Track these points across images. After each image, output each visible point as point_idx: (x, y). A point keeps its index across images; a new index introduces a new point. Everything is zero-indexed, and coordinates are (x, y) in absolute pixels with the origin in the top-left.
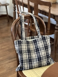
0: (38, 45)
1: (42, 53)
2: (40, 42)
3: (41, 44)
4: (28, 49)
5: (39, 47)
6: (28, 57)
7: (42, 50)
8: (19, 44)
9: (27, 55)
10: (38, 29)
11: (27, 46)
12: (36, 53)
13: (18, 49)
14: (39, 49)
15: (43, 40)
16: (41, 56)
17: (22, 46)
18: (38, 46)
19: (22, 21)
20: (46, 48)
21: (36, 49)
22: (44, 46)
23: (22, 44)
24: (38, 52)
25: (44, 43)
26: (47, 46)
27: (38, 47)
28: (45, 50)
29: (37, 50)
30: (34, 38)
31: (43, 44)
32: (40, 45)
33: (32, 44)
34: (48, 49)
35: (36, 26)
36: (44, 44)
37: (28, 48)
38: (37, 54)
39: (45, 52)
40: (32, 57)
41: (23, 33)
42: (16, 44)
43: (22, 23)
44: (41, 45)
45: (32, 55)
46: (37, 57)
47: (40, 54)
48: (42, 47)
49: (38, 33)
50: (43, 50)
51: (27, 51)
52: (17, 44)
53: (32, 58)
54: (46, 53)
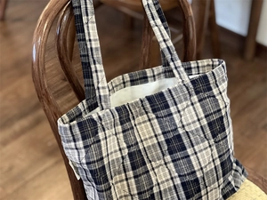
0: (177, 121)
1: (203, 156)
2: (185, 103)
3: (190, 112)
4: (133, 149)
5: (181, 131)
6: (136, 192)
7: (198, 143)
8: (84, 138)
9: (133, 180)
10: (167, 37)
11: (125, 137)
12: (168, 158)
13: (84, 161)
14: (186, 141)
15: (197, 93)
16: (199, 175)
17: (103, 143)
18: (179, 125)
19: (83, 7)
20: (216, 127)
21: (168, 141)
22: (205, 122)
23: (101, 135)
24: (179, 155)
25: (203, 106)
26: (222, 118)
27: (176, 129)
28: (212, 141)
29: (175, 144)
30: (144, 79)
31: (200, 110)
32: (186, 119)
34: (224, 130)
35: (152, 22)
36: (204, 111)
37: (129, 147)
38: (176, 166)
39: (214, 147)
40: (155, 183)
41: (94, 75)
42: (69, 141)
43: (84, 18)
44: (192, 117)
45: (151, 173)
46: (178, 181)
47: (190, 162)
48: (197, 130)
49: (168, 56)
50: (203, 141)
51: (128, 162)
52: (75, 141)
53: (155, 190)
54: (218, 152)
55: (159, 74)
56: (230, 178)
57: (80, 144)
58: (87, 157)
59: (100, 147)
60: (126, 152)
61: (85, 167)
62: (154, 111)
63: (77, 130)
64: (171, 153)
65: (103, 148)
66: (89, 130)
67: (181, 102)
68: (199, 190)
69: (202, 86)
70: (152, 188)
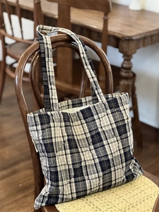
0: (98, 124)
1: (113, 146)
2: (103, 114)
3: (106, 119)
4: (70, 137)
5: (100, 130)
6: (71, 163)
7: (110, 138)
8: (42, 124)
9: (69, 155)
10: (94, 76)
11: (66, 129)
12: (92, 147)
13: (41, 138)
14: (103, 136)
15: (110, 108)
16: (110, 157)
17: (53, 129)
18: (99, 126)
19: (46, 52)
20: (121, 130)
21: (92, 137)
22: (114, 126)
23: (52, 124)
24: (98, 145)
25: (114, 116)
26: (125, 125)
27: (97, 129)
28: (119, 138)
29: (96, 139)
30: (81, 104)
31: (112, 119)
32: (103, 123)
33: (77, 121)
34: (126, 132)
35: (85, 67)
36: (115, 119)
37: (68, 136)
38: (96, 152)
39: (120, 142)
40: (83, 159)
41: (50, 91)
42: (33, 126)
43: (47, 59)
44: (107, 122)
45: (81, 154)
46: (97, 161)
47: (105, 149)
48: (110, 130)
49: (94, 87)
50: (113, 137)
51: (67, 144)
52: (36, 125)
53: (83, 164)
54: (123, 145)
55: (89, 101)
56: (131, 167)
57: (39, 127)
58: (43, 136)
59: (51, 131)
60: (66, 138)
61: (41, 142)
62: (85, 119)
63: (38, 119)
64: (93, 144)
65: (53, 132)
66: (45, 120)
67: (101, 113)
68: (110, 167)
69: (113, 104)
70: (81, 162)
